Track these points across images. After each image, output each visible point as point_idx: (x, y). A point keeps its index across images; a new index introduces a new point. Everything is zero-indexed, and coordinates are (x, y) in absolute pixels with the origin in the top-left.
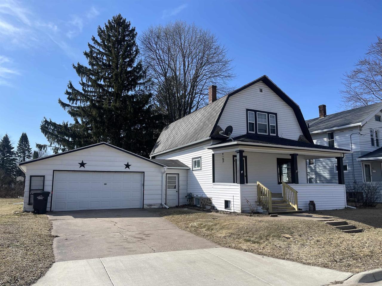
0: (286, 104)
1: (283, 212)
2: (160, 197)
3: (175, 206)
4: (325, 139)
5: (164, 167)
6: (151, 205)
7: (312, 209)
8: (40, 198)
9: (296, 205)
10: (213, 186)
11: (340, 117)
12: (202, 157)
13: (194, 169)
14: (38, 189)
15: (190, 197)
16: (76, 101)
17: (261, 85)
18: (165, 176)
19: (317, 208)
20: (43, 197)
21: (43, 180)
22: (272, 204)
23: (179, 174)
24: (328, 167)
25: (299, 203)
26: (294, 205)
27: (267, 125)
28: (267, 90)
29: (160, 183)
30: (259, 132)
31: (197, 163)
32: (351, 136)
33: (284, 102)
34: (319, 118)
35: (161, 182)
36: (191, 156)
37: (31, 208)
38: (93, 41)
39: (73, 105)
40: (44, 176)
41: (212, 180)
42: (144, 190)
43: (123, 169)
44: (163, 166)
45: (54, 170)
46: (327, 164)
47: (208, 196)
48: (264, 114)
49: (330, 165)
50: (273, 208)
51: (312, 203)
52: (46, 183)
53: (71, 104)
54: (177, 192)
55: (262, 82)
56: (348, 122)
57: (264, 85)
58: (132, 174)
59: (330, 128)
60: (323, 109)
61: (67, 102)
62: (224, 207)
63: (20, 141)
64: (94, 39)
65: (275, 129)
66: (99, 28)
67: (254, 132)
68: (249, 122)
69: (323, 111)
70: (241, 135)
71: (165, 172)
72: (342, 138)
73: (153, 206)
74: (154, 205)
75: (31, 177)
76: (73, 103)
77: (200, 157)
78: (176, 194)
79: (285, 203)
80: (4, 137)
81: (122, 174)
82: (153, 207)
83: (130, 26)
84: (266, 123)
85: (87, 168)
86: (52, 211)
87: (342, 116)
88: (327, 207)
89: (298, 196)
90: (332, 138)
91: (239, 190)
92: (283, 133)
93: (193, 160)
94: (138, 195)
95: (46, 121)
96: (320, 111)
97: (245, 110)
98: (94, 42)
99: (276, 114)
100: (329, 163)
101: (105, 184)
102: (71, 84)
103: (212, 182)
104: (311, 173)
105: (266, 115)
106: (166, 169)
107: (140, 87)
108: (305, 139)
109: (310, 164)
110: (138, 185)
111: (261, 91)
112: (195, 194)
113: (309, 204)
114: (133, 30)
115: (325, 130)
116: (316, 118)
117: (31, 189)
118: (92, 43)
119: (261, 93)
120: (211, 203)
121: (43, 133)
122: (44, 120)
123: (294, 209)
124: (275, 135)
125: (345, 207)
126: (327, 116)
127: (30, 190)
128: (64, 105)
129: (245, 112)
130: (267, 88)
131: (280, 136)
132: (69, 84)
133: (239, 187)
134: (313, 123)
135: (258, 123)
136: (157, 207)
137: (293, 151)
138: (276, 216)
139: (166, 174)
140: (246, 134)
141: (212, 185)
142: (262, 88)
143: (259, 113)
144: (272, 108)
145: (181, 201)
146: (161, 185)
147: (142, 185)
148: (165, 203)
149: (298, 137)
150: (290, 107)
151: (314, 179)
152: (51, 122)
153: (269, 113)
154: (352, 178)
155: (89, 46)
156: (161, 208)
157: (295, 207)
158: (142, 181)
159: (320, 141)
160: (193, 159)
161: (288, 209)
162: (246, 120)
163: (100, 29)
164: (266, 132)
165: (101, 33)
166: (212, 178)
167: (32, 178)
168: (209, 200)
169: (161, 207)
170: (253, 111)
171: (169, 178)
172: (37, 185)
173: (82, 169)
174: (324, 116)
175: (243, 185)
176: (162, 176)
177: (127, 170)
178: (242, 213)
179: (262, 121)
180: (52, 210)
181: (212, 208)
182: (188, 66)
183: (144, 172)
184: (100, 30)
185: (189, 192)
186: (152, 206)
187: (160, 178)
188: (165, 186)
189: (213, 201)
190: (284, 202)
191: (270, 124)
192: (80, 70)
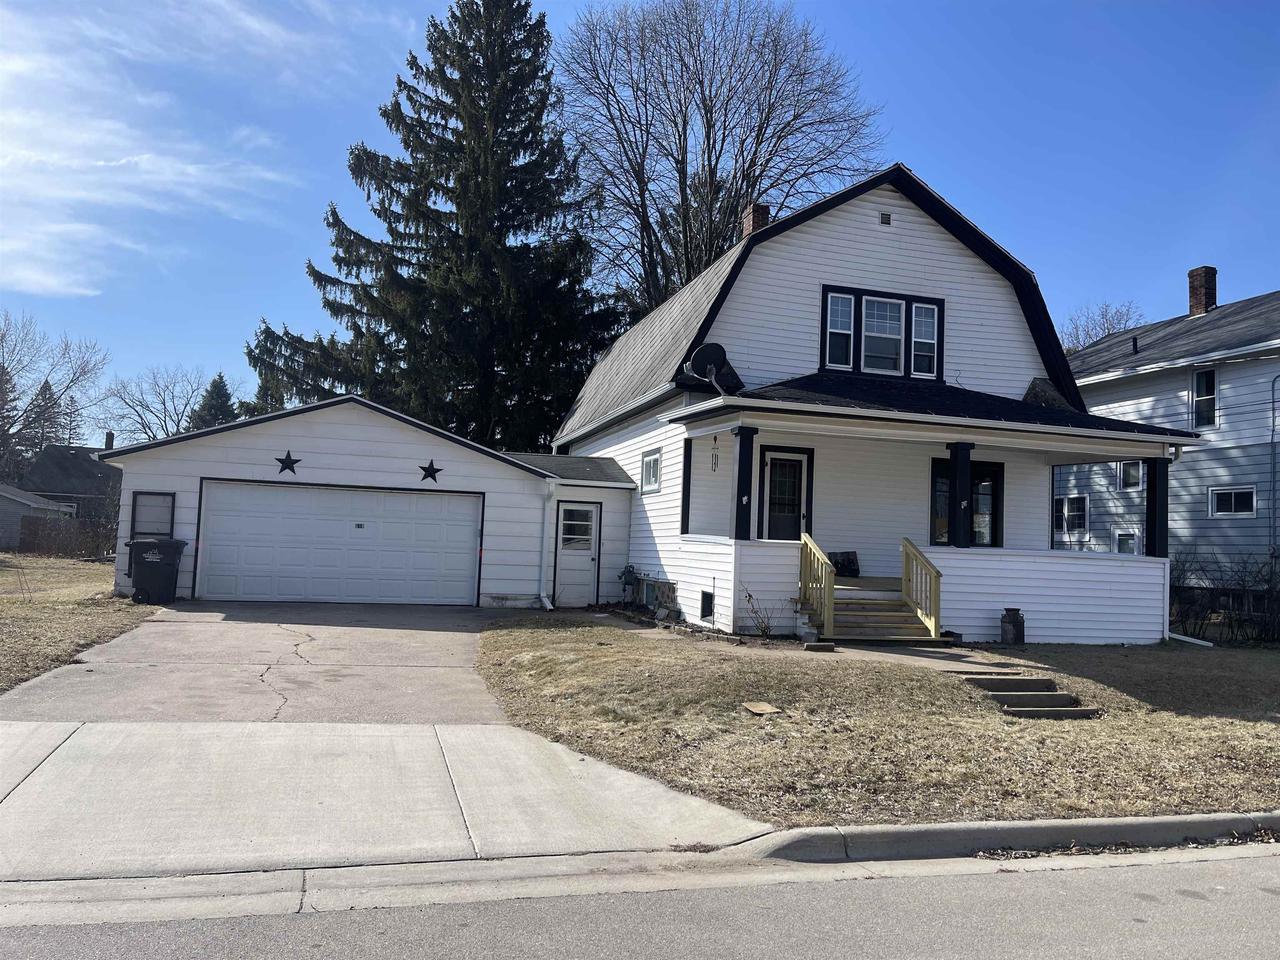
0: (987, 268)
1: (882, 638)
2: (534, 573)
3: (586, 605)
4: (1186, 393)
5: (548, 479)
6: (504, 598)
7: (1010, 636)
8: (152, 557)
9: (933, 619)
10: (680, 546)
11: (1255, 312)
12: (664, 450)
13: (645, 489)
14: (156, 531)
15: (630, 577)
16: (359, 268)
17: (886, 199)
18: (555, 507)
19: (1031, 636)
20: (161, 556)
21: (170, 504)
22: (835, 610)
23: (601, 504)
24: (1187, 498)
25: (943, 613)
26: (927, 620)
27: (900, 340)
28: (907, 217)
29: (536, 529)
30: (866, 365)
31: (652, 469)
32: (1276, 385)
33: (978, 260)
34: (1187, 316)
35: (539, 526)
36: (640, 445)
37: (128, 586)
38: (412, 69)
39: (349, 281)
40: (173, 495)
41: (679, 525)
42: (481, 550)
43: (416, 480)
44: (545, 476)
45: (202, 479)
46: (1185, 487)
47: (671, 577)
48: (891, 304)
49: (1195, 490)
50: (837, 624)
51: (1013, 618)
52: (180, 515)
53: (342, 278)
54: (593, 559)
55: (891, 187)
56: (1268, 332)
57: (901, 199)
58: (446, 496)
59: (1200, 354)
60: (1204, 283)
61: (331, 270)
62: (699, 612)
63: (259, 392)
64: (413, 63)
65: (932, 357)
66: (432, 26)
67: (848, 368)
68: (829, 330)
69: (1203, 291)
70: (798, 377)
71: (550, 496)
72: (1243, 390)
73: (511, 599)
74: (516, 599)
75: (136, 494)
76: (349, 274)
77: (658, 450)
78: (592, 566)
79: (904, 609)
80: (214, 381)
81: (414, 497)
82: (509, 604)
83: (530, 10)
84: (899, 334)
85: (301, 474)
86: (198, 600)
87: (1263, 309)
88: (1078, 633)
89: (942, 588)
90: (1210, 390)
91: (731, 559)
92: (963, 371)
93: (646, 459)
94: (464, 563)
95: (268, 333)
96: (1193, 290)
97: (819, 290)
98: (414, 72)
99: (940, 303)
100: (1192, 482)
101: (359, 526)
102: (334, 213)
103: (678, 532)
104: (1127, 516)
105: (900, 305)
106: (552, 487)
107: (565, 216)
108: (1052, 393)
109: (1127, 484)
110: (465, 535)
111: (886, 220)
112: (645, 570)
113: (1004, 619)
114: (541, 22)
115: (1182, 362)
116: (1176, 319)
117: (138, 530)
118: (408, 75)
119: (885, 228)
120: (674, 600)
121: (255, 367)
122: (263, 327)
123: (927, 631)
124: (932, 376)
125: (1163, 639)
126: (1217, 308)
127: (134, 534)
128: (321, 279)
129: (819, 296)
130: (912, 211)
131: (950, 380)
132: (329, 213)
133: (731, 550)
134: (1161, 334)
135: (867, 334)
136: (525, 606)
137: (959, 432)
138: (831, 650)
139: (559, 502)
140: (816, 371)
141: (678, 540)
142: (886, 209)
143: (873, 302)
144: (925, 283)
145: (603, 590)
146: (540, 535)
147: (479, 533)
148: (551, 593)
149: (1027, 385)
150: (999, 276)
151: (1136, 540)
152: (287, 333)
153: (910, 300)
154: (1265, 541)
155: (400, 86)
156: (535, 609)
157: (930, 624)
158: (477, 522)
159: (1164, 403)
160: (646, 454)
161: (901, 631)
162: (818, 324)
163: (435, 26)
164: (896, 367)
165: (438, 41)
166: (679, 518)
167: (140, 499)
168: (671, 588)
169: (537, 606)
170: (850, 294)
171: (569, 514)
172: (152, 519)
173: (287, 476)
174: (1207, 308)
175: (744, 542)
176: (544, 509)
177: (429, 483)
178: (735, 633)
179: (882, 329)
180: (196, 595)
181: (672, 614)
182: (723, 140)
183: (483, 494)
184: (435, 31)
185: (632, 561)
186: (507, 599)
187: (537, 515)
188: (553, 541)
189: (679, 593)
190: (902, 606)
191: (913, 339)
192: (365, 165)
